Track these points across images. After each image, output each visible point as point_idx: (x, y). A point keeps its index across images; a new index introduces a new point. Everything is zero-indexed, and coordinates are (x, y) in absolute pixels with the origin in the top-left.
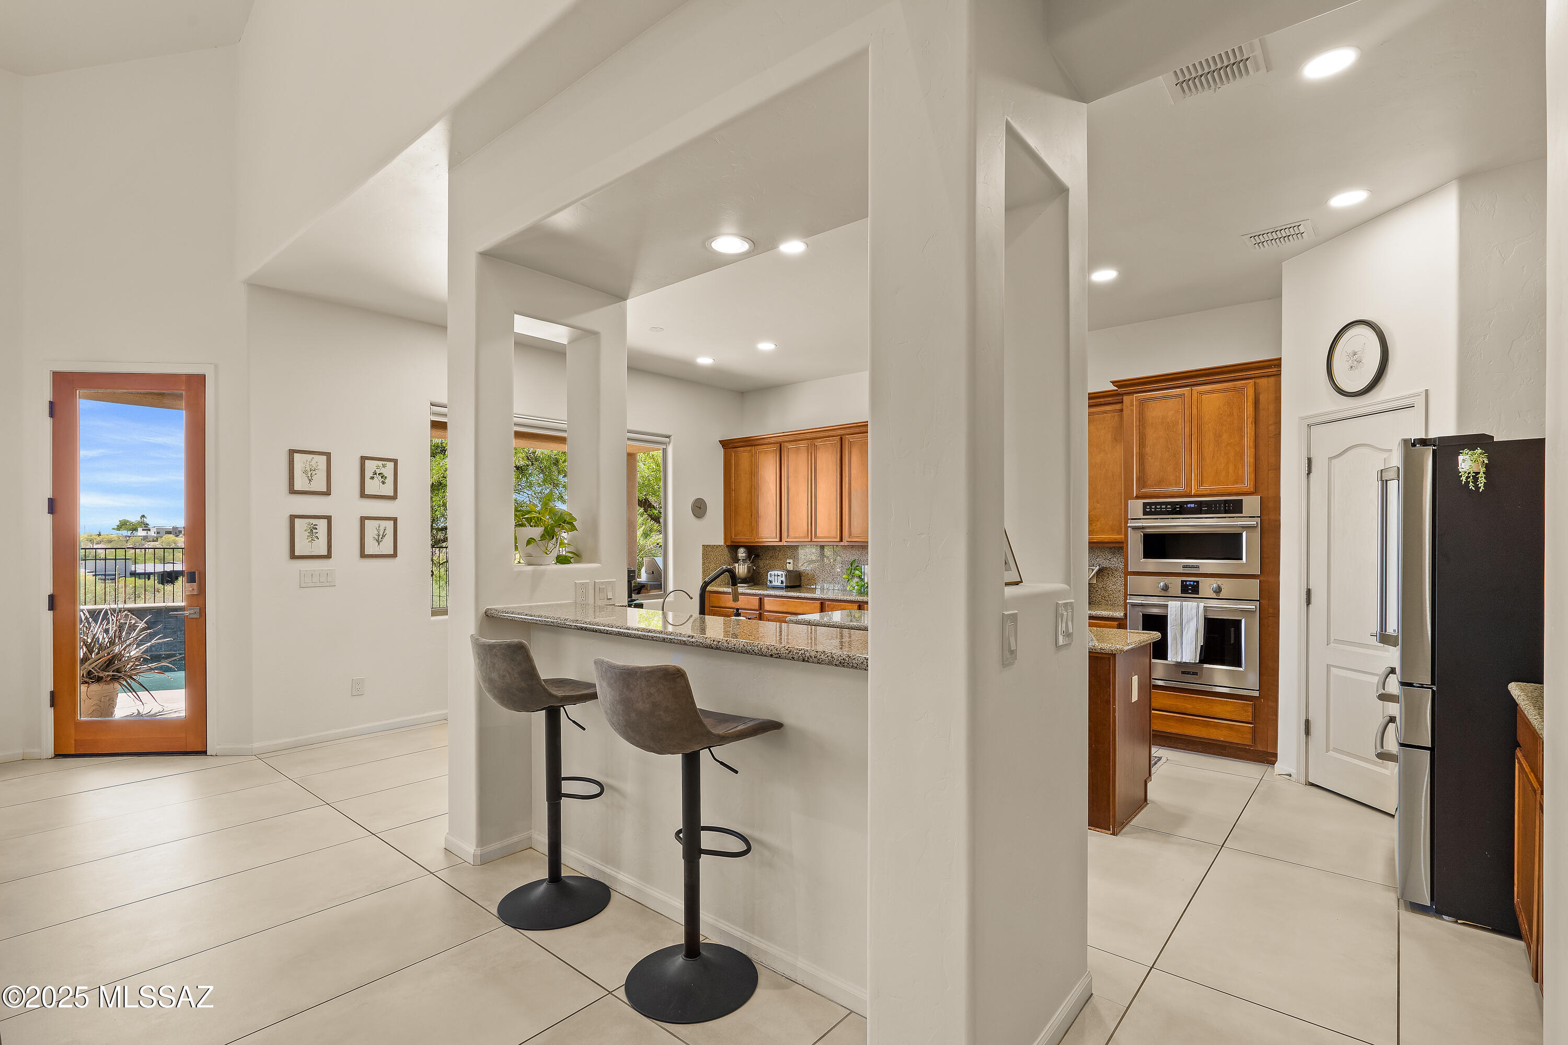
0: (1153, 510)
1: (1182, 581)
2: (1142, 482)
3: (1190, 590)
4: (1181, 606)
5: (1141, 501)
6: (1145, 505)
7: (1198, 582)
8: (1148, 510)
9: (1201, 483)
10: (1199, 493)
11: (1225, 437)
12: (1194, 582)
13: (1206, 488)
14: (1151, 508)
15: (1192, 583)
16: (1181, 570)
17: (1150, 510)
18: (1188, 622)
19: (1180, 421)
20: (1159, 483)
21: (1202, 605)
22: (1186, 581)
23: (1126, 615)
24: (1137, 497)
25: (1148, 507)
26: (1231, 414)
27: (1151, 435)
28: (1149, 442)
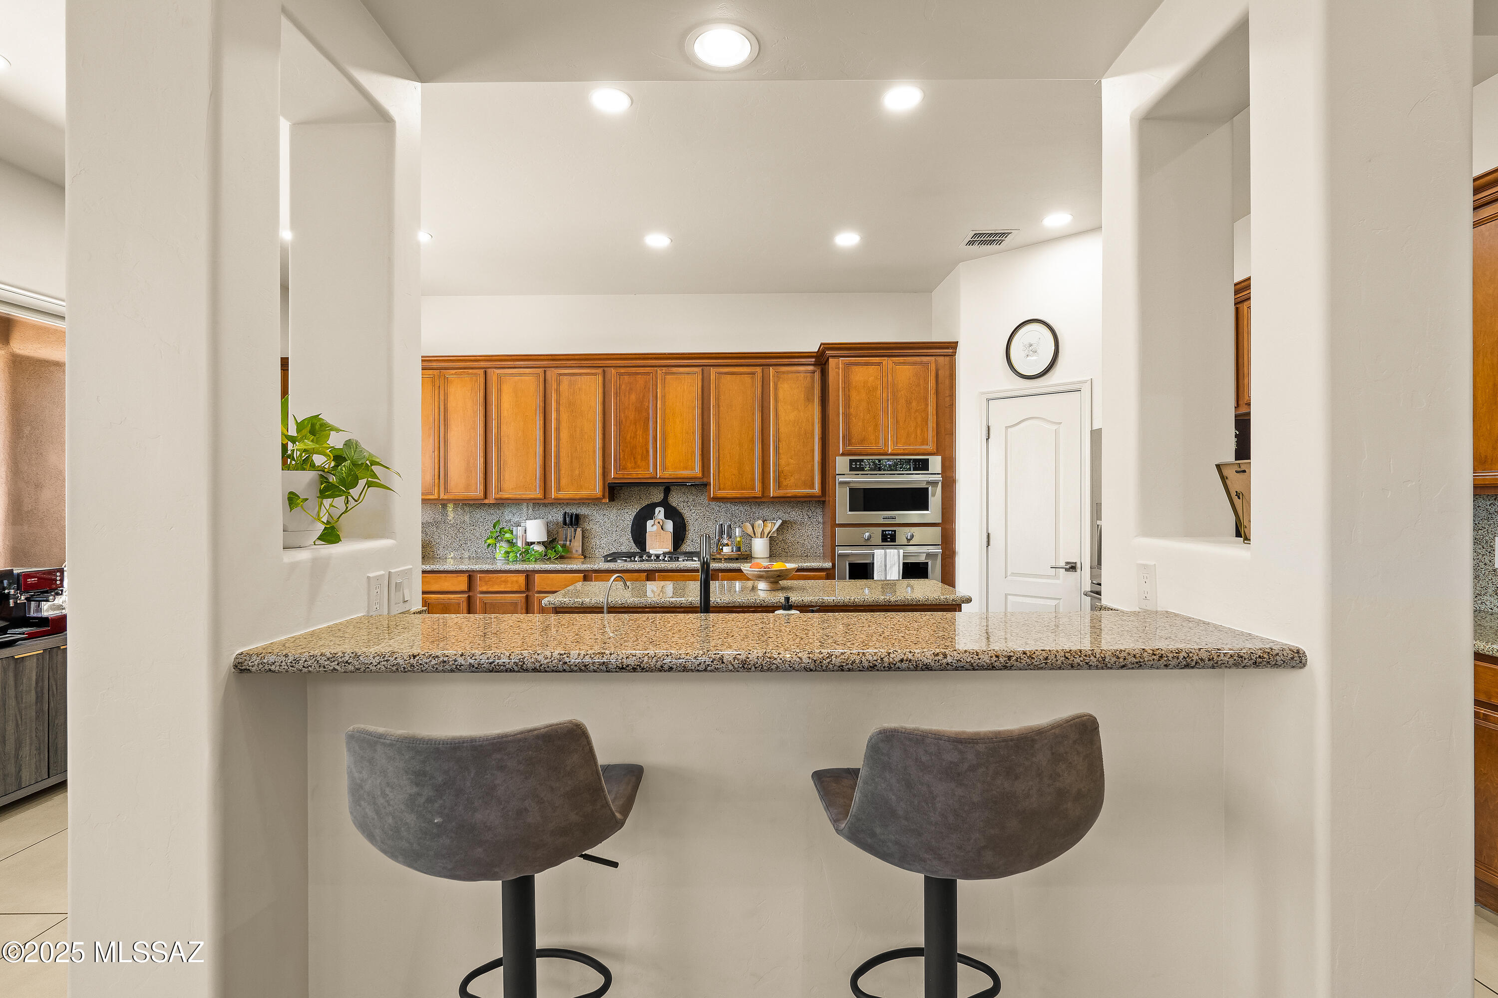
0: (858, 466)
1: (883, 531)
2: (848, 439)
3: (889, 539)
4: (885, 553)
5: (848, 458)
6: (851, 461)
7: (895, 531)
8: (854, 466)
9: (896, 443)
10: (895, 452)
11: (914, 404)
12: (892, 531)
13: (901, 447)
14: (856, 465)
15: (890, 532)
16: (882, 521)
17: (856, 466)
18: (891, 567)
19: (879, 386)
20: (863, 441)
21: (901, 551)
22: (886, 531)
23: (834, 565)
24: (843, 454)
25: (854, 463)
26: (919, 385)
27: (854, 396)
28: (853, 403)
